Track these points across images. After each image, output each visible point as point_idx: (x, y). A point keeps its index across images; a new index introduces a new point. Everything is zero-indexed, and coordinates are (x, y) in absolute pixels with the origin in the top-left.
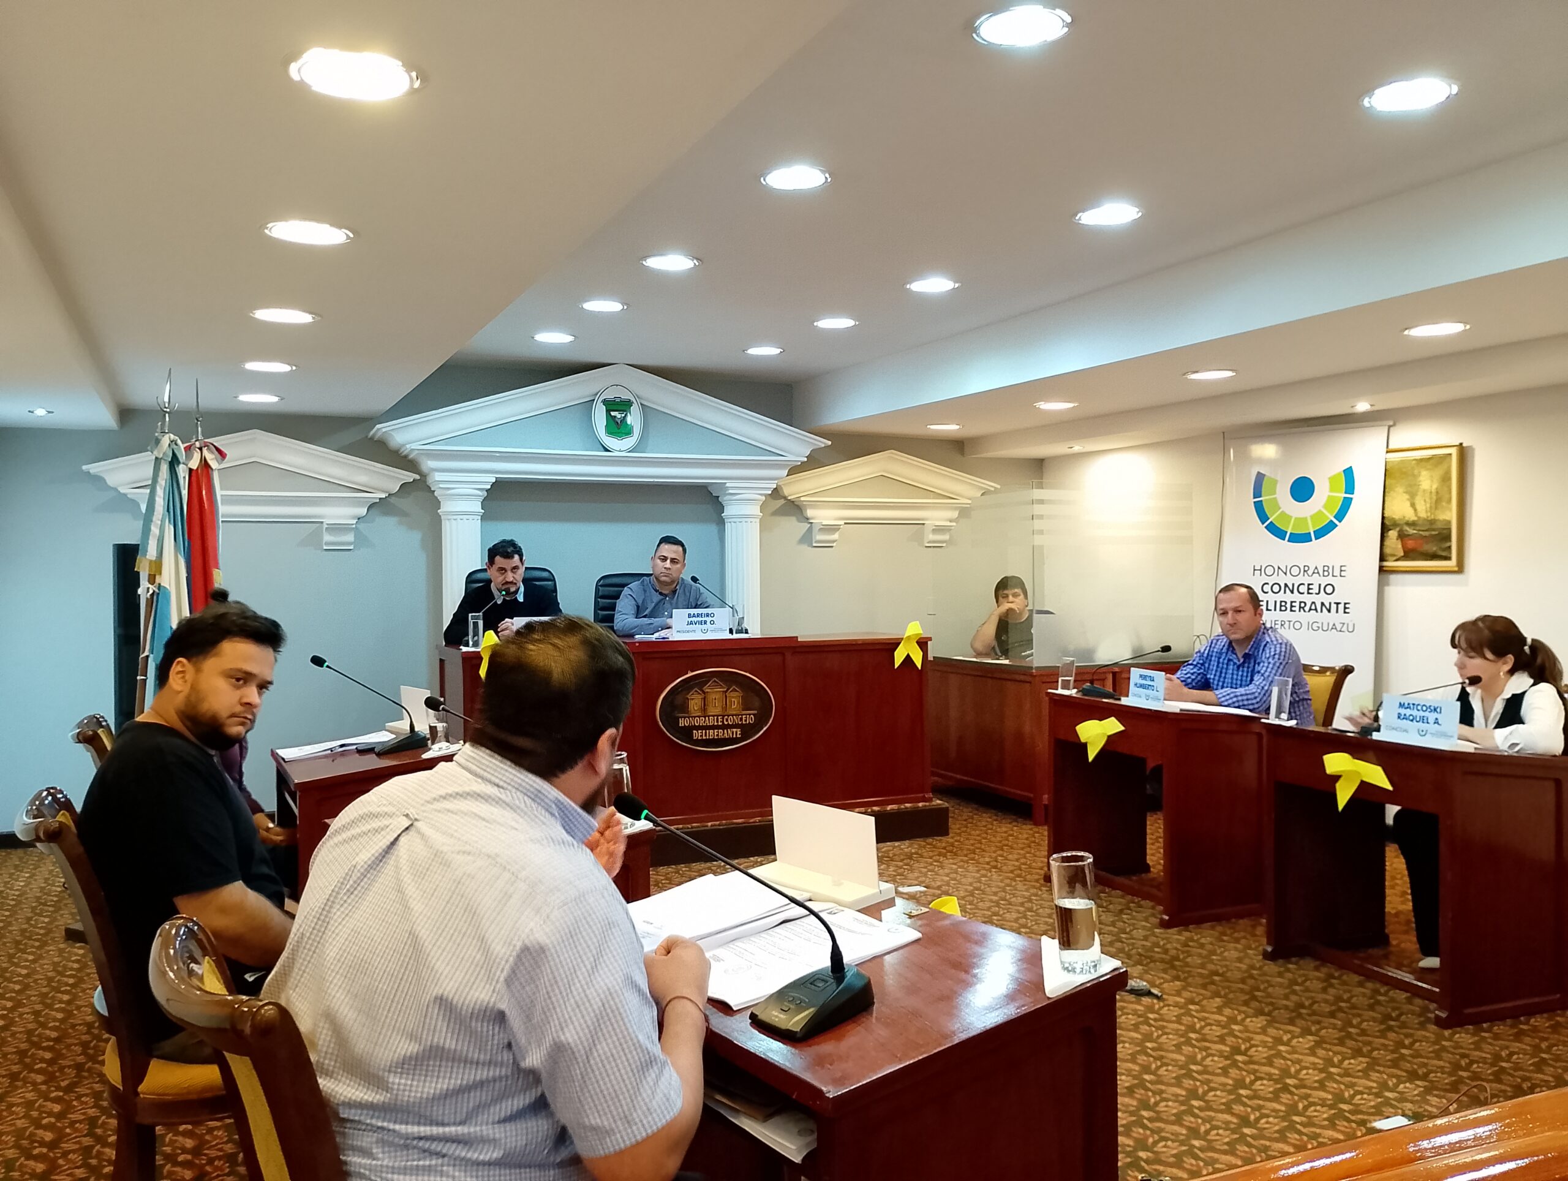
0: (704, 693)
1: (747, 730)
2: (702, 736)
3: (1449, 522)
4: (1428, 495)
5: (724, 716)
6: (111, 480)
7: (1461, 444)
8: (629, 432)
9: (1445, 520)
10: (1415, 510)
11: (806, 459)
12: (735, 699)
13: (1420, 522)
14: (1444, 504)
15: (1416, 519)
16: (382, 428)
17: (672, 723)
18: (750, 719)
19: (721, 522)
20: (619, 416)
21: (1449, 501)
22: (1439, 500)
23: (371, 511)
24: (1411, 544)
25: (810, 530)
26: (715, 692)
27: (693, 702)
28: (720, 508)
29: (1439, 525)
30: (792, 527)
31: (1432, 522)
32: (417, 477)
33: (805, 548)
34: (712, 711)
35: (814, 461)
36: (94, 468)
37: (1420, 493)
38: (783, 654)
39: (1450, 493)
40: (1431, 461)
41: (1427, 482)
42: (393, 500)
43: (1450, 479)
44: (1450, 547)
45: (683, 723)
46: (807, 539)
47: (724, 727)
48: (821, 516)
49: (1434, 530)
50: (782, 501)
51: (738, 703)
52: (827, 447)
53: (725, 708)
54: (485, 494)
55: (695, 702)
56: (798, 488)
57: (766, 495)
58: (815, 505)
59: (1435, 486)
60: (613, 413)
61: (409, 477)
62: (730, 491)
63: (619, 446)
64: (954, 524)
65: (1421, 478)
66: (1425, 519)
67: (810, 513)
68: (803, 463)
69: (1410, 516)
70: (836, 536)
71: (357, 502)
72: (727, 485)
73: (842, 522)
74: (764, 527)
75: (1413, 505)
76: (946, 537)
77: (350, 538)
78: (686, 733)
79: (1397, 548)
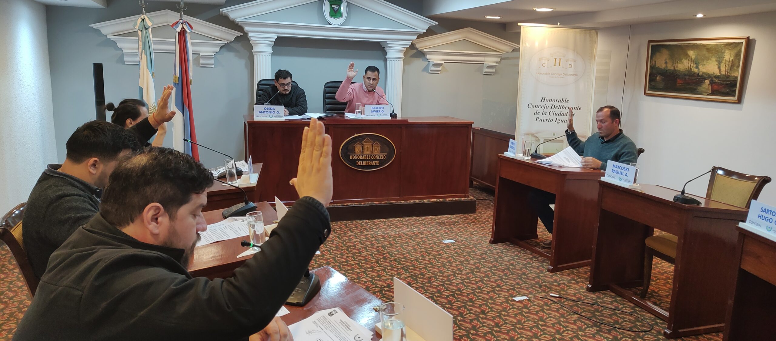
0: (362, 144)
1: (382, 162)
2: (360, 164)
3: (737, 78)
4: (727, 63)
5: (371, 155)
6: (104, 31)
7: (749, 37)
8: (341, 16)
9: (734, 76)
10: (720, 70)
11: (425, 31)
12: (377, 148)
13: (722, 76)
14: (735, 68)
15: (720, 75)
16: (224, 10)
17: (347, 157)
18: (384, 157)
19: (385, 60)
20: (336, 8)
21: (738, 67)
22: (733, 66)
23: (223, 49)
24: (715, 87)
25: (428, 65)
26: (367, 145)
27: (357, 148)
28: (385, 53)
29: (731, 79)
30: (419, 63)
31: (728, 77)
32: (242, 34)
33: (425, 73)
34: (367, 152)
35: (430, 32)
36: (95, 26)
37: (724, 62)
38: (401, 127)
39: (739, 62)
40: (732, 46)
41: (728, 56)
42: (232, 44)
43: (740, 55)
44: (735, 91)
45: (351, 157)
46: (426, 69)
47: (371, 160)
48: (435, 59)
49: (728, 81)
50: (415, 51)
51: (378, 149)
52: (436, 25)
53: (372, 152)
54: (273, 43)
55: (358, 149)
56: (423, 45)
57: (407, 48)
58: (431, 53)
59: (731, 59)
60: (333, 6)
61: (239, 34)
62: (389, 46)
63: (336, 22)
64: (498, 64)
65: (725, 54)
66: (724, 75)
67: (428, 57)
68: (424, 33)
69: (717, 72)
70: (440, 68)
71: (215, 45)
72: (388, 42)
73: (443, 62)
74: (405, 63)
75: (719, 68)
76: (494, 70)
77: (212, 61)
78: (354, 162)
79: (708, 89)
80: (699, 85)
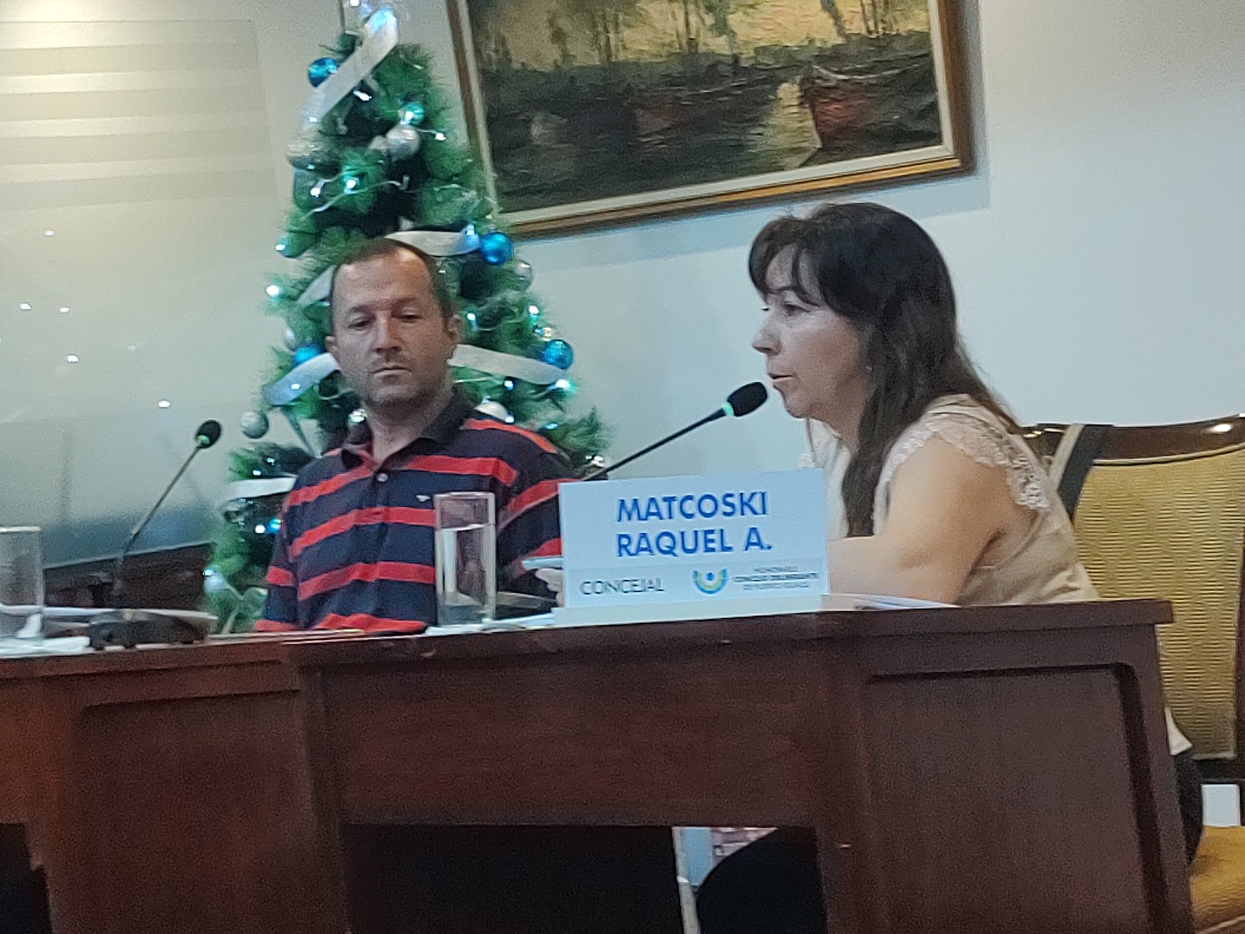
9: (911, 34)
10: (836, 17)
13: (853, 50)
24: (836, 111)
31: (884, 42)
49: (888, 64)
66: (863, 40)
79: (802, 130)
80: (755, 121)
